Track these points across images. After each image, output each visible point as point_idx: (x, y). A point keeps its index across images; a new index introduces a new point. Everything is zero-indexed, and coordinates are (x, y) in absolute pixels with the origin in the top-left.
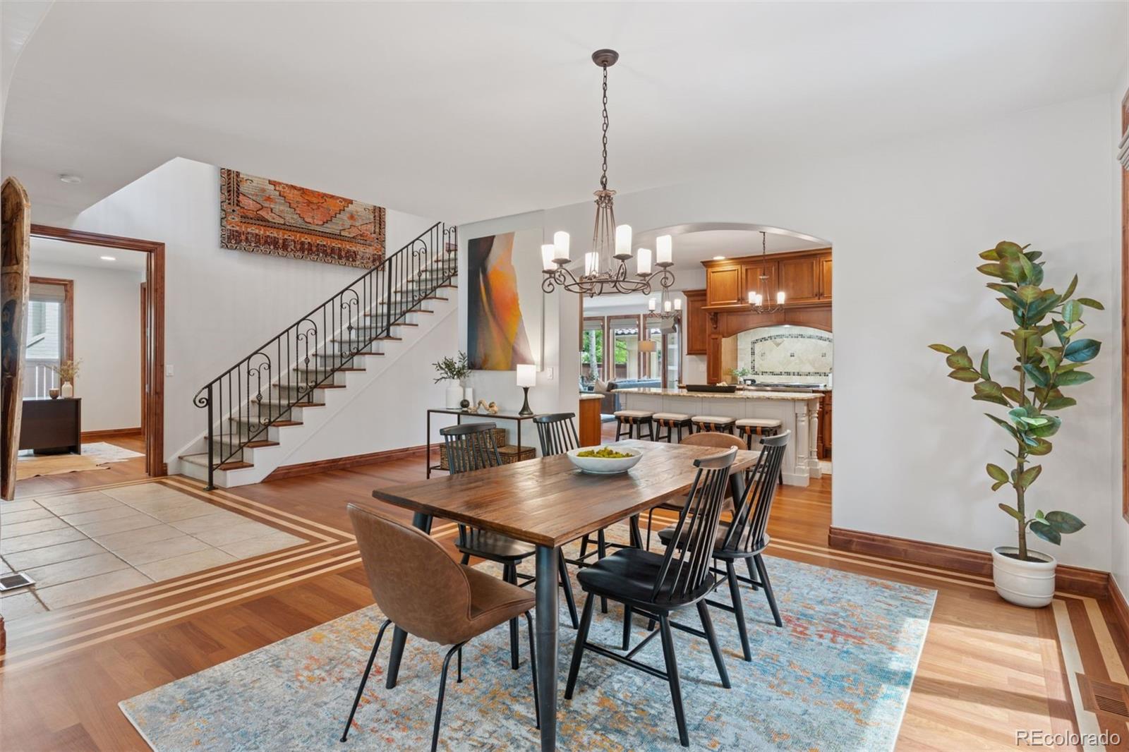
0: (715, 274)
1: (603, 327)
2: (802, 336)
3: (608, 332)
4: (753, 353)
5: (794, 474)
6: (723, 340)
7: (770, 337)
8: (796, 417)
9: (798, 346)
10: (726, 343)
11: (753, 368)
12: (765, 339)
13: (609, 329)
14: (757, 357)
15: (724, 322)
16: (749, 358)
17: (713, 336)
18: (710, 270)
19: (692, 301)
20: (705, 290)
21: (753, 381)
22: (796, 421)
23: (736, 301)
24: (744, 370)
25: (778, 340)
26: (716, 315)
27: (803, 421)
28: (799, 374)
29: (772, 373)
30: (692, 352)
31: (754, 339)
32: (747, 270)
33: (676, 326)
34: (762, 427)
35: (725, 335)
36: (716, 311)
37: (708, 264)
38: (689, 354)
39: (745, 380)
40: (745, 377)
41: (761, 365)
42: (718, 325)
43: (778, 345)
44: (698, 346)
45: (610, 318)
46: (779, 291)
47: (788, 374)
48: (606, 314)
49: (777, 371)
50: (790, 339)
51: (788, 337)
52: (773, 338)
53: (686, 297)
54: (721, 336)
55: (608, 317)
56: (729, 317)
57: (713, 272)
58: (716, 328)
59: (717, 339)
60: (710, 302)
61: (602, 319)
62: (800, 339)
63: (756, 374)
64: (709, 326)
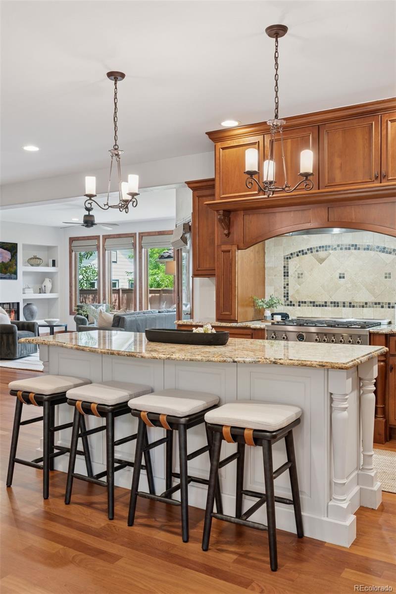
0: (227, 151)
1: (134, 245)
2: (356, 247)
3: (140, 252)
4: (286, 274)
5: (325, 519)
6: (239, 254)
7: (311, 249)
8: (332, 400)
9: (350, 263)
10: (243, 258)
11: (286, 295)
12: (303, 252)
13: (141, 248)
14: (291, 279)
15: (240, 224)
16: (281, 282)
17: (224, 248)
18: (219, 145)
19: (199, 197)
20: (213, 180)
21: (285, 316)
22: (331, 407)
23: (256, 192)
24: (272, 300)
25: (322, 254)
26: (228, 214)
27: (345, 409)
28: (351, 305)
29: (313, 304)
30: (200, 273)
31: (288, 253)
32: (272, 142)
33: (188, 235)
34: (255, 430)
35: (241, 245)
36: (228, 207)
37: (216, 136)
38: (195, 275)
39: (273, 315)
40: (276, 311)
41: (297, 291)
42: (232, 230)
43: (321, 261)
44: (207, 265)
45: (142, 235)
46: (302, 149)
47: (336, 304)
48: (137, 230)
49: (320, 300)
50: (338, 251)
51: (335, 249)
52: (314, 251)
53: (191, 191)
54: (235, 247)
55: (139, 234)
56: (247, 217)
57: (223, 149)
58: (228, 235)
59: (229, 251)
60: (220, 195)
61: (133, 236)
62: (353, 251)
63: (291, 304)
64: (219, 231)
